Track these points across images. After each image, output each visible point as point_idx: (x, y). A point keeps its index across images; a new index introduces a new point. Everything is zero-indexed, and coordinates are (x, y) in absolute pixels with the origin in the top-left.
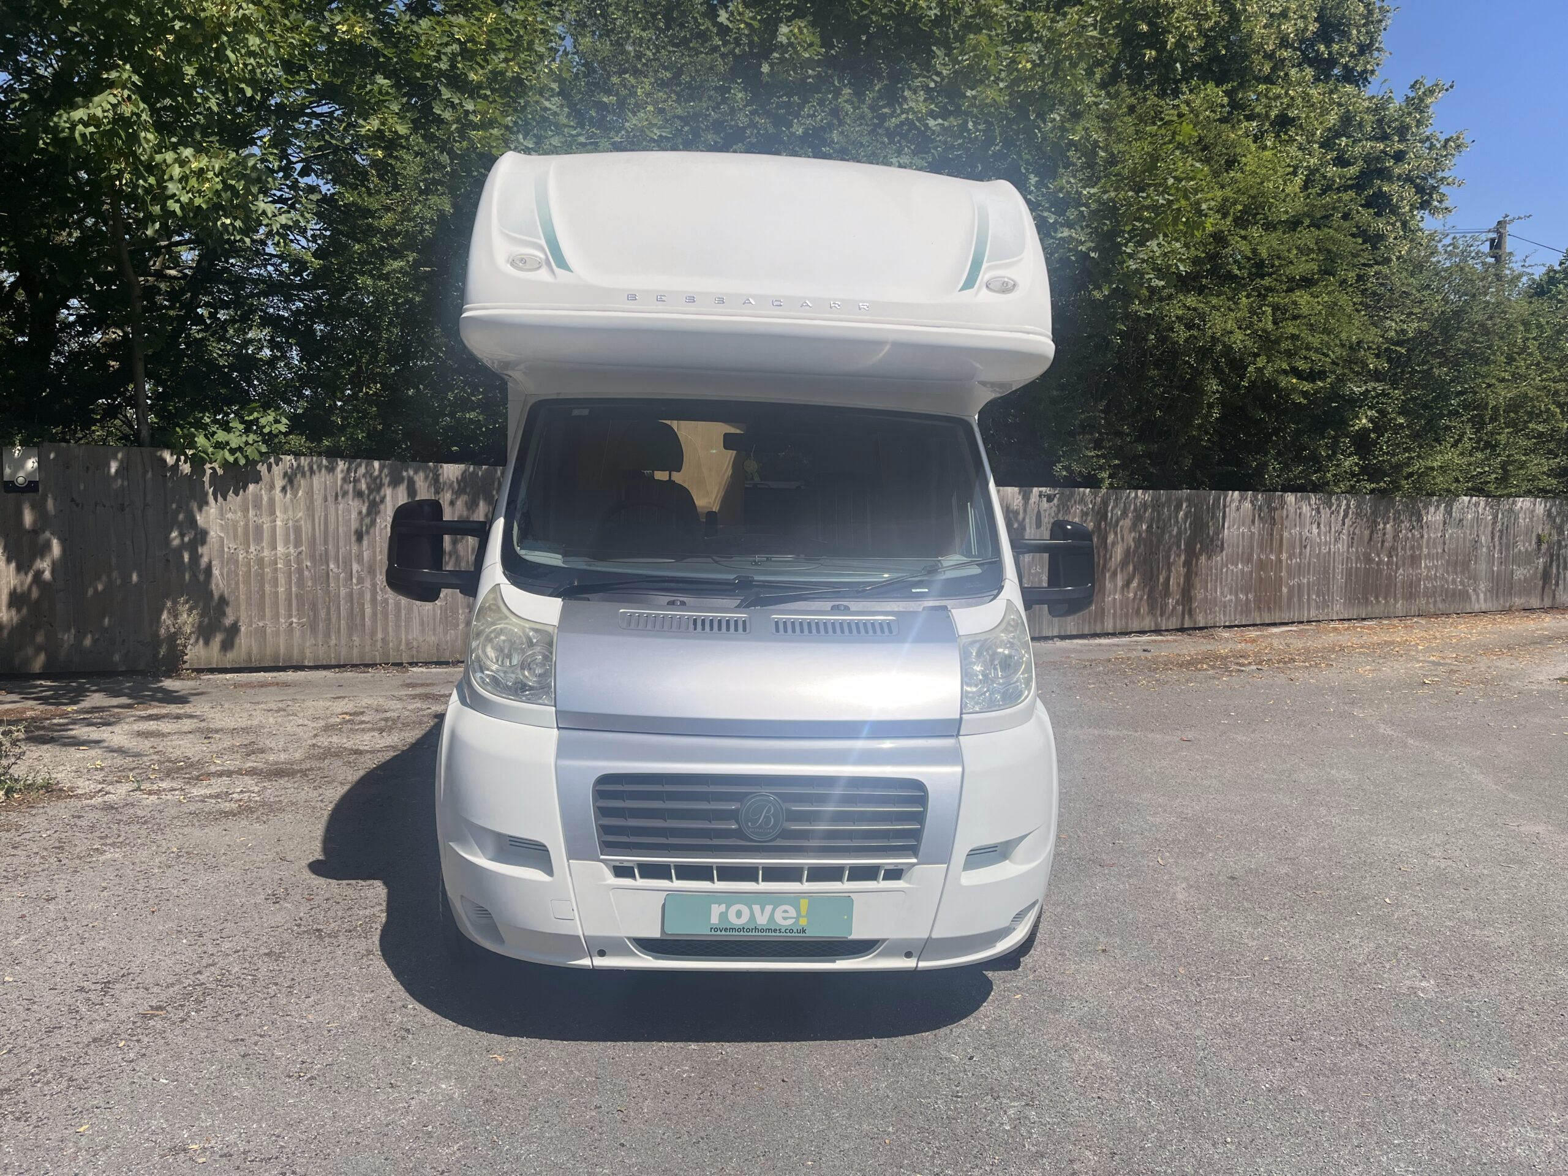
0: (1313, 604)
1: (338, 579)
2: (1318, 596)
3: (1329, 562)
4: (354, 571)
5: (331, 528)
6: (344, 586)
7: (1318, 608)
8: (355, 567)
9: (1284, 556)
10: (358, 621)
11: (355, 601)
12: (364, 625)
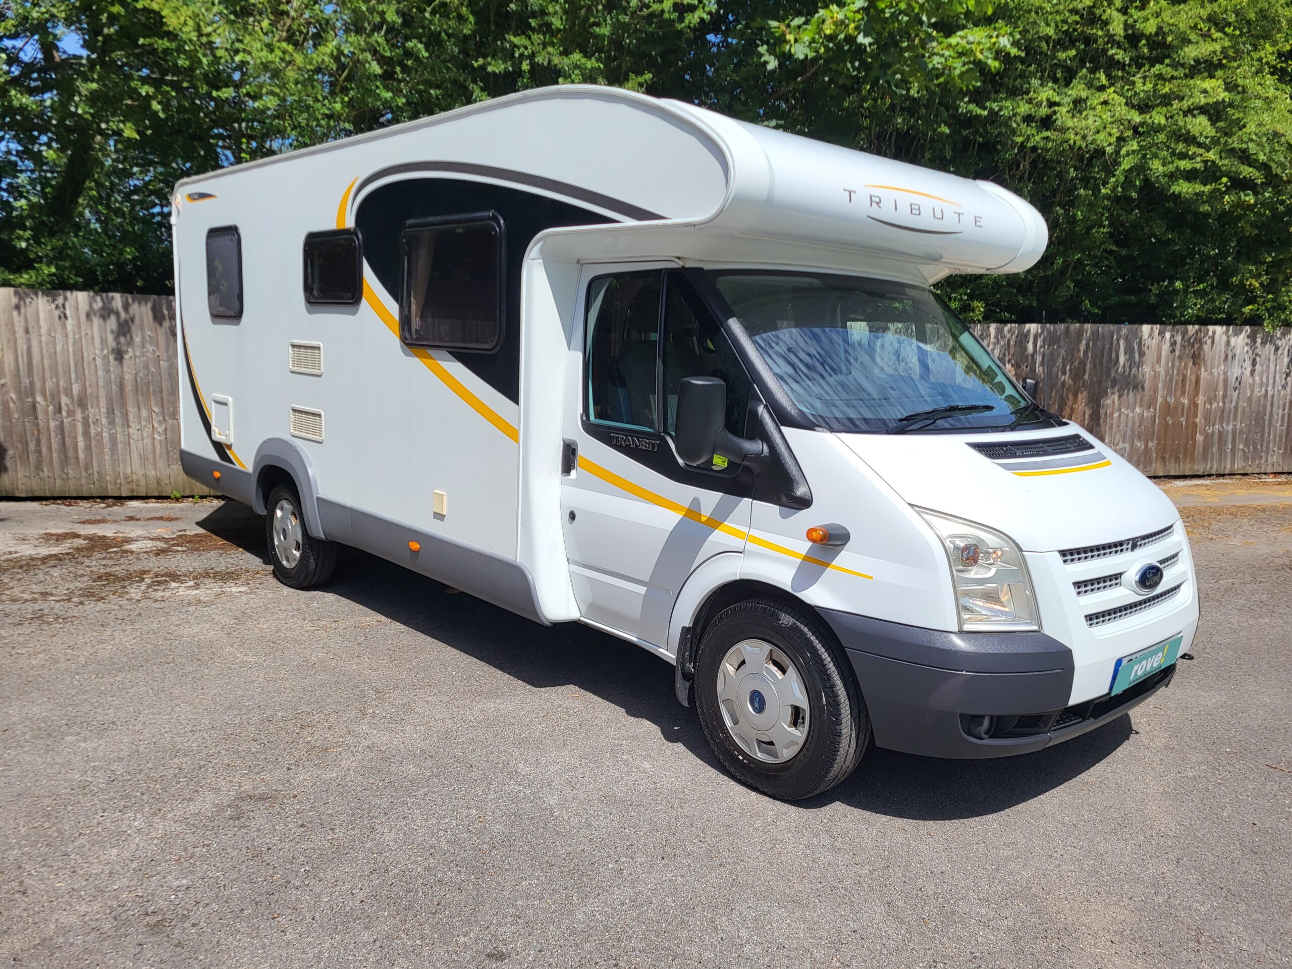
0: (1240, 454)
1: (47, 412)
2: (1247, 444)
3: (1265, 407)
4: (63, 405)
5: (36, 360)
6: (54, 419)
7: (1246, 458)
8: (64, 400)
9: (1201, 400)
10: (71, 454)
11: (66, 434)
12: (77, 458)
